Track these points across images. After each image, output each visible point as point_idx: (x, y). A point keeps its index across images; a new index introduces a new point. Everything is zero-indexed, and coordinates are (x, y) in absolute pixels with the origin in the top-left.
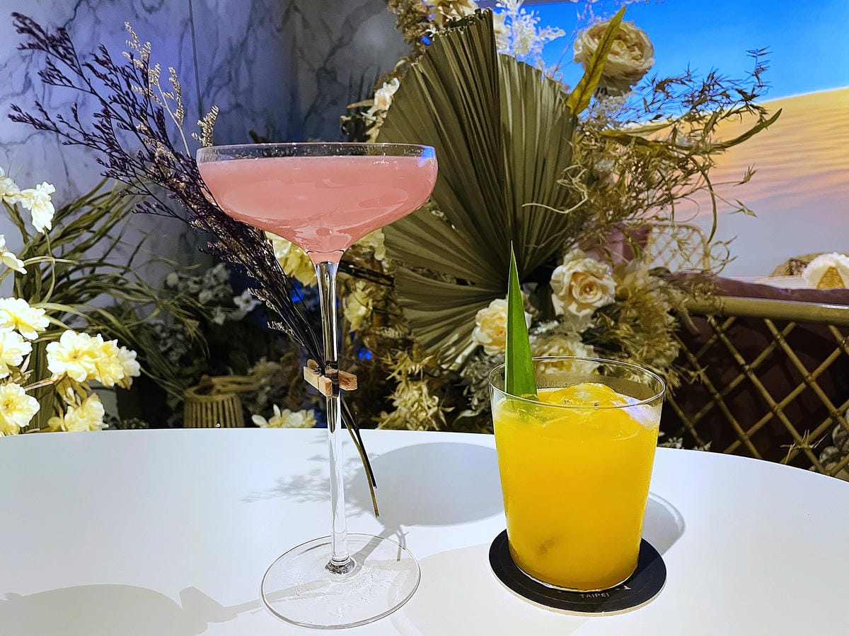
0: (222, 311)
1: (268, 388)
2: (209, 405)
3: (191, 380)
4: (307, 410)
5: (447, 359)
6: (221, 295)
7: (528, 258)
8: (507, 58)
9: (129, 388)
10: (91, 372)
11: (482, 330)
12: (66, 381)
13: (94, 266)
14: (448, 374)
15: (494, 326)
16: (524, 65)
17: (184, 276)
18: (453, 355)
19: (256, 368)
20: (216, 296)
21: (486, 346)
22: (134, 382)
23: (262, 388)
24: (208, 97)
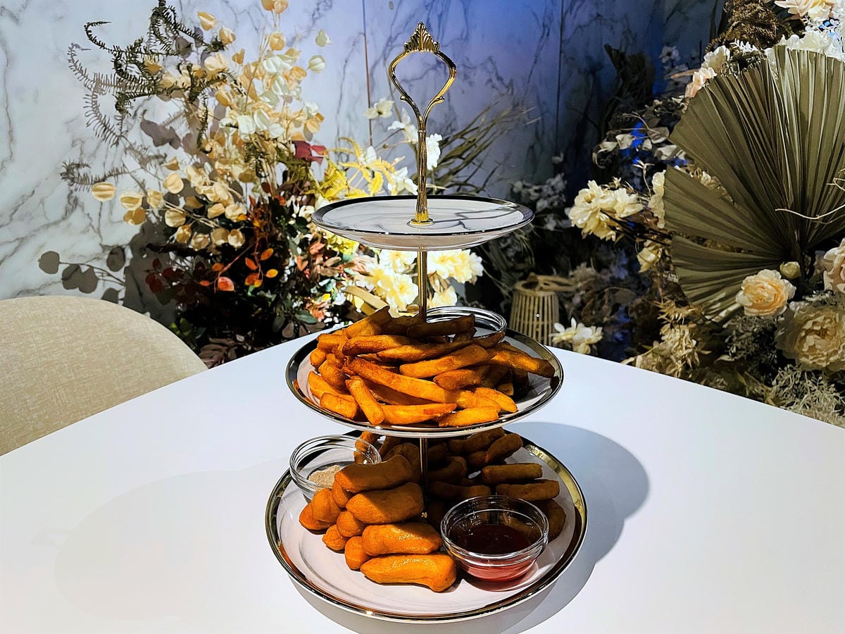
0: (554, 219)
1: (582, 292)
2: (532, 299)
3: (522, 274)
4: (597, 327)
5: (710, 312)
6: (556, 204)
7: (814, 232)
8: (815, 55)
9: (474, 284)
10: (451, 273)
11: (744, 294)
12: (435, 275)
13: (460, 185)
14: (710, 324)
15: (756, 293)
16: (833, 60)
17: (527, 184)
18: (717, 310)
19: (576, 272)
20: (552, 204)
21: (745, 308)
22: (478, 280)
23: (578, 290)
24: (571, 13)
